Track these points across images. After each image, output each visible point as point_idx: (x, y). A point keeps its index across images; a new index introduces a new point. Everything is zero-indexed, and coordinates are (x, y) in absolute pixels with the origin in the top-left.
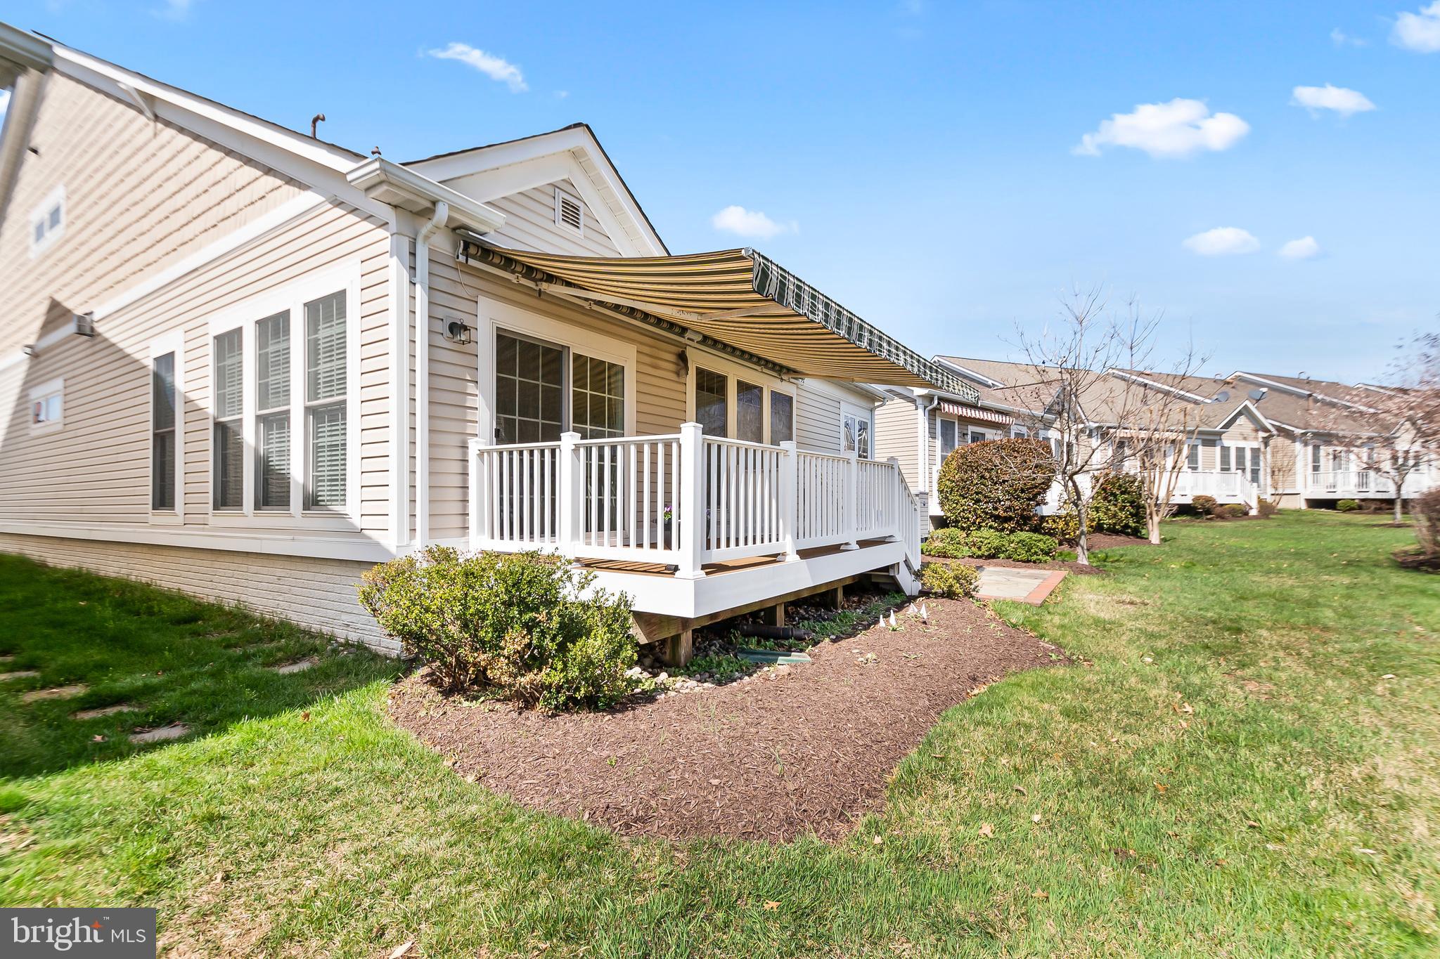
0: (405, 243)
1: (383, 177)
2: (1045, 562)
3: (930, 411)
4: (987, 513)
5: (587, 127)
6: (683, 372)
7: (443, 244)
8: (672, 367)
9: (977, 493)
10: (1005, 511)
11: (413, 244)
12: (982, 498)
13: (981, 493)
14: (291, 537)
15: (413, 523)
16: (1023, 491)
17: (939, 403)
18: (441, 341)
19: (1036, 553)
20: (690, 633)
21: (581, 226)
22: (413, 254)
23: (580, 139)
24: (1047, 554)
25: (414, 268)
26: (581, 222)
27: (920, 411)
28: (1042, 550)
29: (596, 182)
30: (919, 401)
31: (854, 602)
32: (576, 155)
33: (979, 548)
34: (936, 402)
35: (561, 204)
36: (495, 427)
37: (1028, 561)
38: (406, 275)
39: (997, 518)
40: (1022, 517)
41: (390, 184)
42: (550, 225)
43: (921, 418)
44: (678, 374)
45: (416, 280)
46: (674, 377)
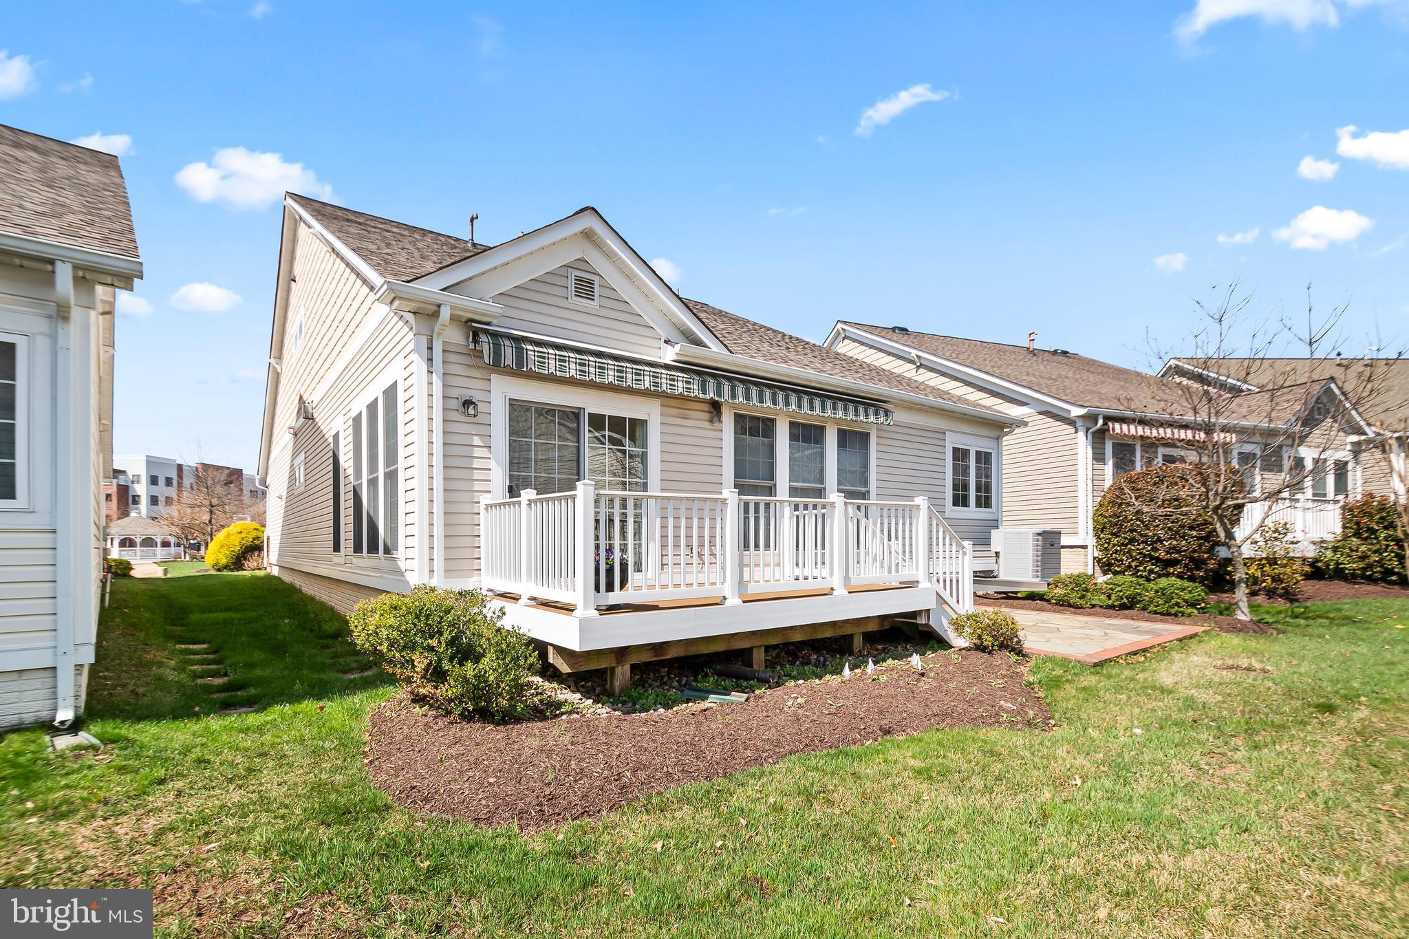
0: (424, 340)
1: (393, 295)
2: (1189, 615)
3: (1094, 433)
4: (1145, 556)
5: (593, 209)
6: (715, 419)
7: (456, 337)
8: (707, 416)
9: (1132, 531)
10: (1167, 553)
11: (430, 341)
12: (1138, 537)
13: (1135, 531)
14: (379, 575)
15: (431, 566)
16: (1191, 528)
17: (1105, 424)
18: (455, 416)
19: (1177, 604)
20: (628, 667)
21: (597, 297)
22: (430, 348)
23: (589, 222)
24: (1193, 605)
25: (432, 360)
26: (596, 294)
27: (1081, 435)
28: (1186, 601)
29: (609, 255)
30: (1079, 423)
31: (877, 650)
32: (588, 235)
33: (1109, 597)
34: (1100, 422)
35: (573, 281)
36: (508, 484)
37: (1169, 614)
38: (424, 367)
39: (1158, 560)
40: (1192, 559)
41: (401, 298)
42: (563, 303)
43: (1082, 444)
44: (711, 421)
45: (433, 369)
46: (707, 424)
